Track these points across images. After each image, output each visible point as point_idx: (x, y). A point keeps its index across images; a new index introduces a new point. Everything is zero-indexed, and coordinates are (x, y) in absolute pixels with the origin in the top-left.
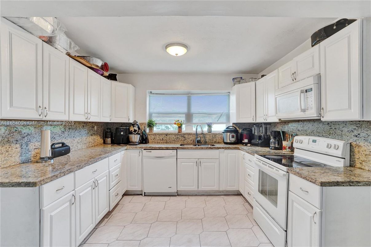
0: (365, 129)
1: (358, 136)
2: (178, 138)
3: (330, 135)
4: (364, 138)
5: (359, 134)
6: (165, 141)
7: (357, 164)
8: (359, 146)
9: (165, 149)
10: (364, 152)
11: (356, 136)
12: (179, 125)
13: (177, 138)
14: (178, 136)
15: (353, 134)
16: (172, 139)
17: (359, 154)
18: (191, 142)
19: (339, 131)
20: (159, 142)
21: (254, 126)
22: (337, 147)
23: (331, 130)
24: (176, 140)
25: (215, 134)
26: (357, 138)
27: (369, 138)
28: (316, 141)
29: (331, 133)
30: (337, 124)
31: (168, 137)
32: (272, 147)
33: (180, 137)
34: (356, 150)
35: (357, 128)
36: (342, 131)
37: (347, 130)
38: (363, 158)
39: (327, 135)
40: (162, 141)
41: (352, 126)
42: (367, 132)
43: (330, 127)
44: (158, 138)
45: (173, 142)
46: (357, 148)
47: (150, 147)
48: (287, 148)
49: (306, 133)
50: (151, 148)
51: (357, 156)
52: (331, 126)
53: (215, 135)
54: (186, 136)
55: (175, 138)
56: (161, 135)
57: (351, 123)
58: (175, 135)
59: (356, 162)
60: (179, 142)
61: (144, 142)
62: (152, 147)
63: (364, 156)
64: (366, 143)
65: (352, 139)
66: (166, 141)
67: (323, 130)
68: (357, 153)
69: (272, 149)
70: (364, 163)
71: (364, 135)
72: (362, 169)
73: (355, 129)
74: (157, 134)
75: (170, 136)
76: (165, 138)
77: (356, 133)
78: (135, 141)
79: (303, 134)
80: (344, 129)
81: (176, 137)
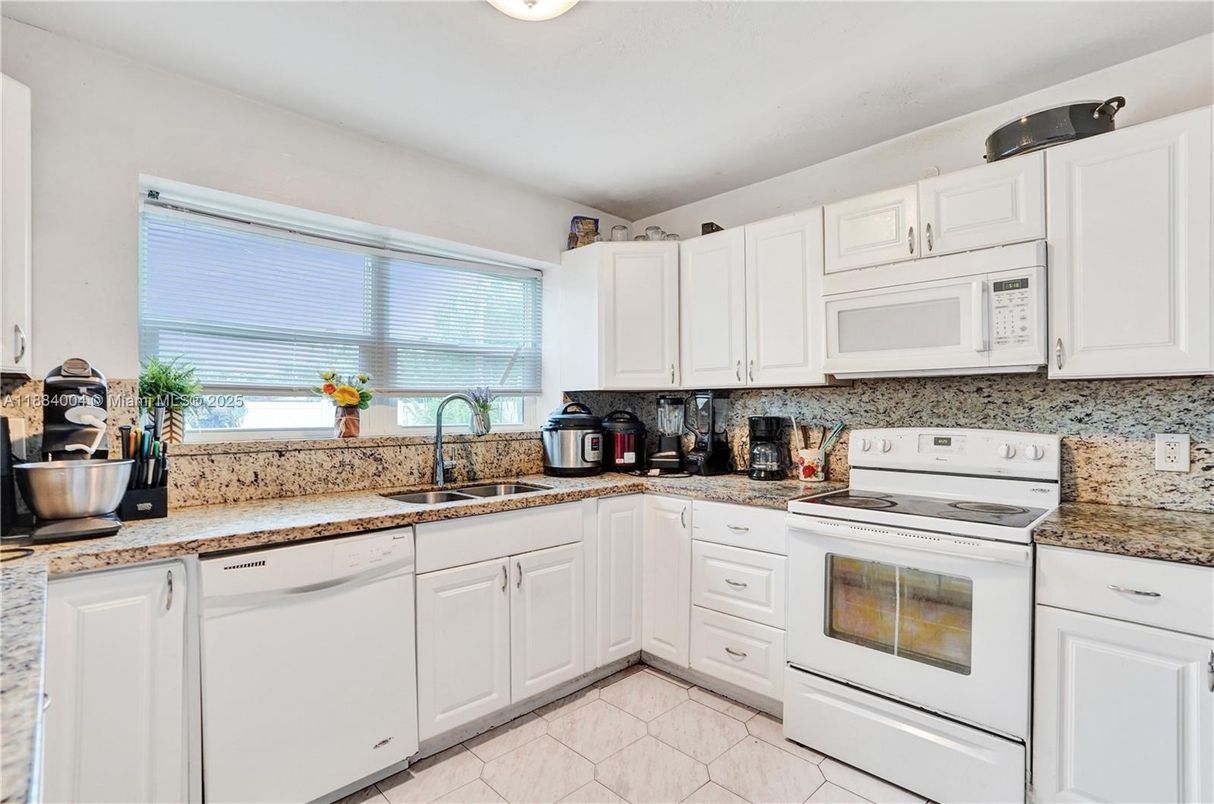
0: (1108, 402)
1: (1087, 419)
2: (348, 468)
3: (985, 423)
4: (1105, 425)
5: (1087, 415)
6: (273, 489)
7: (1083, 494)
8: (1089, 446)
9: (354, 529)
10: (1106, 460)
11: (1080, 421)
12: (352, 395)
13: (342, 464)
14: (347, 457)
15: (1070, 415)
16: (316, 472)
17: (1088, 467)
18: (412, 480)
19: (1021, 408)
20: (230, 495)
21: (662, 401)
22: (1040, 454)
23: (991, 406)
24: (334, 475)
25: (508, 438)
26: (1083, 426)
27: (1120, 422)
28: (949, 440)
29: (992, 415)
30: (1013, 389)
31: (289, 463)
32: (760, 470)
33: (356, 462)
34: (1080, 457)
35: (1081, 399)
36: (1031, 409)
37: (1048, 406)
38: (1104, 476)
39: (974, 421)
40: (252, 490)
41: (1066, 394)
42: (1113, 410)
43: (986, 400)
44: (226, 476)
45: (321, 487)
46: (1081, 451)
47: (256, 535)
48: (820, 469)
49: (888, 419)
50: (264, 540)
51: (1082, 472)
52: (989, 396)
53: (507, 440)
54: (387, 453)
55: (328, 465)
56: (244, 458)
57: (1062, 386)
58: (331, 450)
59: (1080, 489)
60: (351, 487)
61: (148, 506)
62: (272, 533)
63: (1107, 470)
64: (1112, 437)
65: (1065, 430)
66: (277, 489)
67: (959, 409)
68: (1082, 464)
69: (759, 478)
70: (1104, 487)
71: (1104, 415)
72: (1098, 503)
73: (1076, 402)
74: (220, 450)
75: (301, 456)
76: (273, 472)
77: (1078, 411)
78: (92, 509)
79: (873, 422)
80: (1035, 403)
81: (336, 461)
